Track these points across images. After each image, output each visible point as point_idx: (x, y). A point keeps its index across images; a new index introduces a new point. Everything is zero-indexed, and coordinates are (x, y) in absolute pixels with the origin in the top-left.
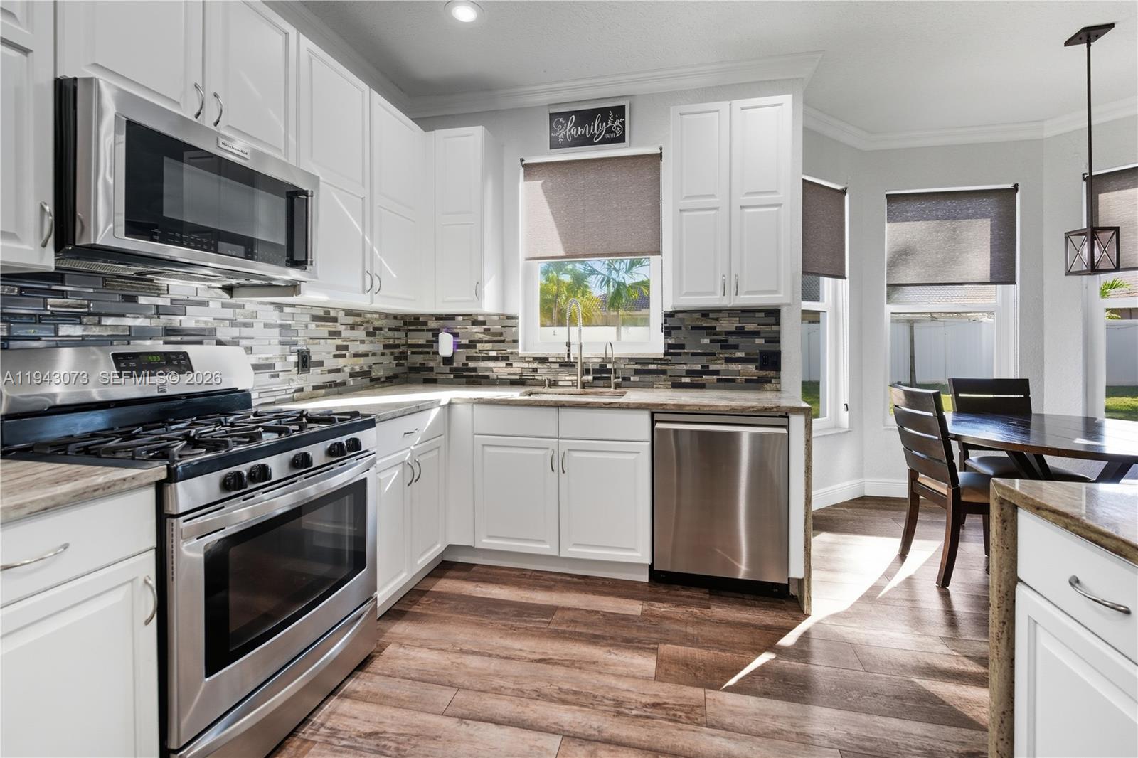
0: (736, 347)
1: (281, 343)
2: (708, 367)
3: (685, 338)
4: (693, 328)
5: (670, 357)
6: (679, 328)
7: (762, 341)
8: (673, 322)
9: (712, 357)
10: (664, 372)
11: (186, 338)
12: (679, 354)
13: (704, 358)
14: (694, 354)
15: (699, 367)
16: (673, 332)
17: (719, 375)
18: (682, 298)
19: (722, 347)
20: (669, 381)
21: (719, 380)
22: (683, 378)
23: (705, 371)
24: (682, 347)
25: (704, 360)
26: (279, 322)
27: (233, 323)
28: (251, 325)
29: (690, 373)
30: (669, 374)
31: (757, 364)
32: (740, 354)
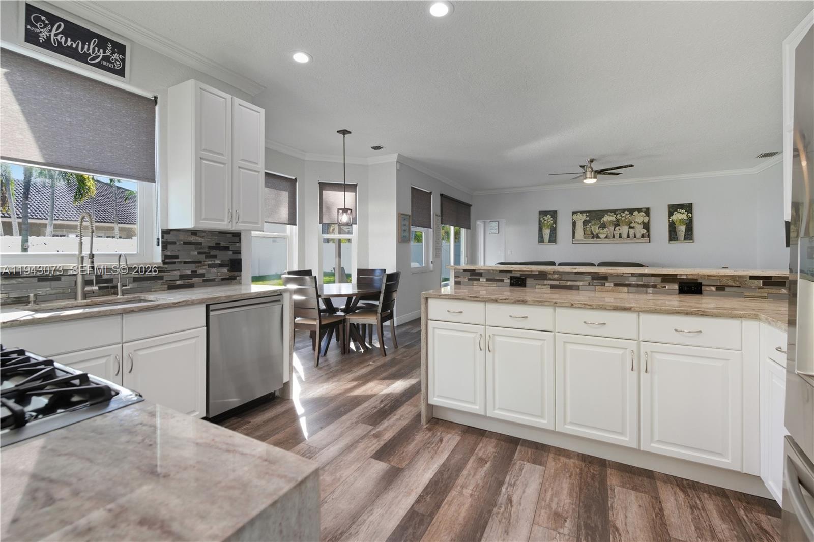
0: (215, 257)
2: (196, 271)
3: (178, 251)
4: (185, 243)
5: (166, 266)
6: (174, 243)
7: (231, 252)
8: (169, 238)
9: (200, 264)
10: (161, 278)
12: (174, 263)
13: (193, 265)
14: (185, 263)
15: (189, 272)
16: (169, 246)
17: (204, 277)
18: (202, 221)
19: (206, 257)
20: (165, 284)
21: (204, 281)
22: (177, 281)
23: (194, 274)
24: (177, 257)
25: (193, 267)
29: (182, 277)
30: (165, 279)
31: (228, 268)
32: (218, 262)
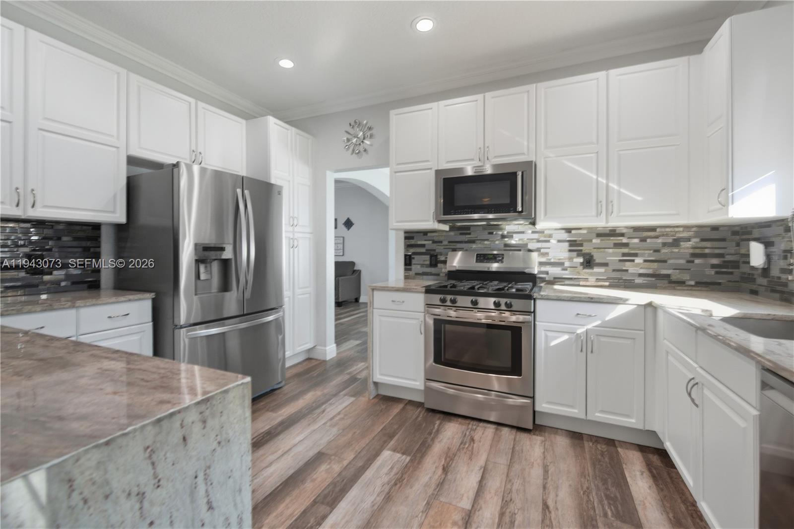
1: (570, 251)
11: (512, 248)
26: (568, 239)
27: (538, 241)
28: (548, 241)
